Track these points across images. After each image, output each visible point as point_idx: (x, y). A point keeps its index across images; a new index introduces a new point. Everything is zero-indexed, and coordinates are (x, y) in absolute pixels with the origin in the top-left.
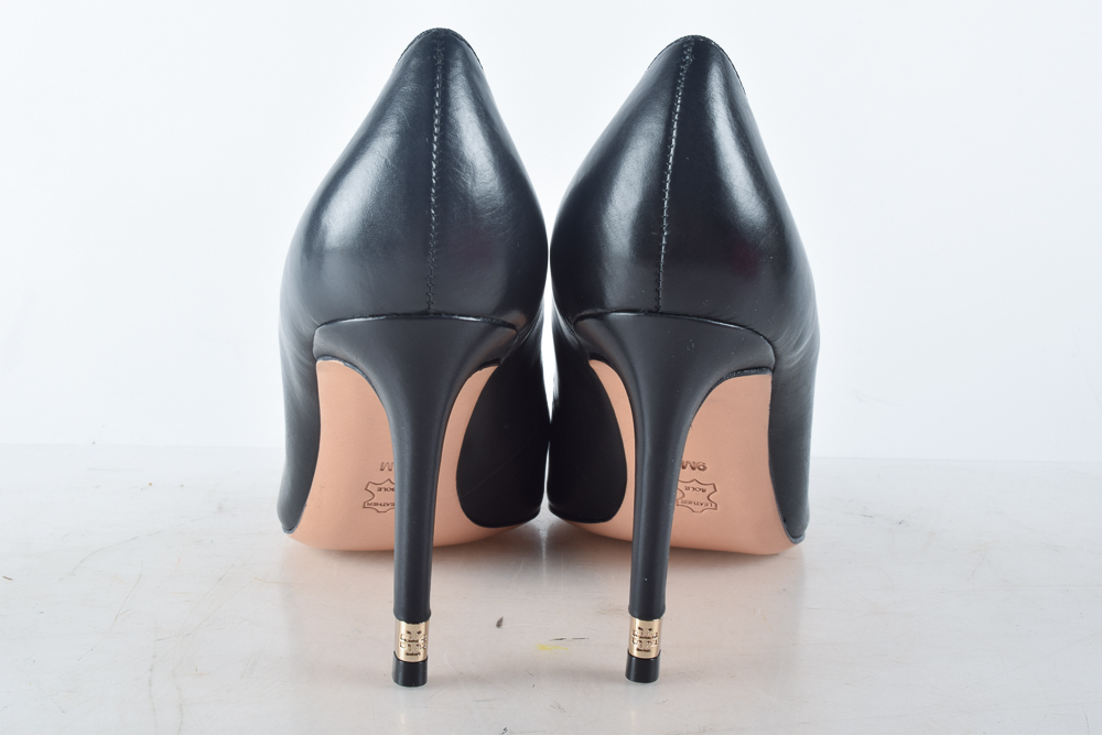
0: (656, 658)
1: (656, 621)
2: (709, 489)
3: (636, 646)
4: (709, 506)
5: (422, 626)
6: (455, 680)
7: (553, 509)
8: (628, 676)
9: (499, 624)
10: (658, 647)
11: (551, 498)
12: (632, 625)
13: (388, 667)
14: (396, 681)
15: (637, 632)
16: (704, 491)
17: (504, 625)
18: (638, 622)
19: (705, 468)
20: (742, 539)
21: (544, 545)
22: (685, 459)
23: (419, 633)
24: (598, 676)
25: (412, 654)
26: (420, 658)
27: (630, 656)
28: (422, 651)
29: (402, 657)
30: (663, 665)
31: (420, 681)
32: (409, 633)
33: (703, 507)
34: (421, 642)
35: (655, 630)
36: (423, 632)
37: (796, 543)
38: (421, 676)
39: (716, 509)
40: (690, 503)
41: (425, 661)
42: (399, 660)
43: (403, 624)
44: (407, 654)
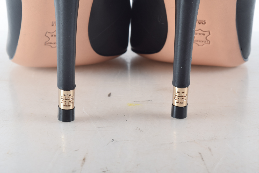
0: (186, 107)
1: (186, 89)
2: (207, 34)
3: (176, 101)
4: (206, 42)
5: (71, 92)
6: (88, 119)
7: (133, 50)
8: (172, 115)
9: (109, 95)
10: (187, 102)
11: (132, 45)
12: (174, 90)
13: (56, 113)
14: (59, 119)
15: (177, 94)
16: (204, 35)
17: (112, 96)
18: (177, 89)
19: (205, 23)
20: (221, 59)
21: (129, 65)
22: (197, 19)
23: (70, 95)
24: (158, 116)
25: (67, 106)
26: (71, 108)
27: (173, 106)
28: (71, 104)
29: (62, 107)
30: (189, 111)
31: (71, 119)
32: (65, 95)
33: (204, 43)
34: (71, 100)
35: (186, 93)
36: (72, 95)
37: (245, 61)
38: (71, 116)
39: (209, 43)
40: (197, 41)
41: (73, 109)
42: (60, 109)
43: (62, 91)
44: (64, 106)
